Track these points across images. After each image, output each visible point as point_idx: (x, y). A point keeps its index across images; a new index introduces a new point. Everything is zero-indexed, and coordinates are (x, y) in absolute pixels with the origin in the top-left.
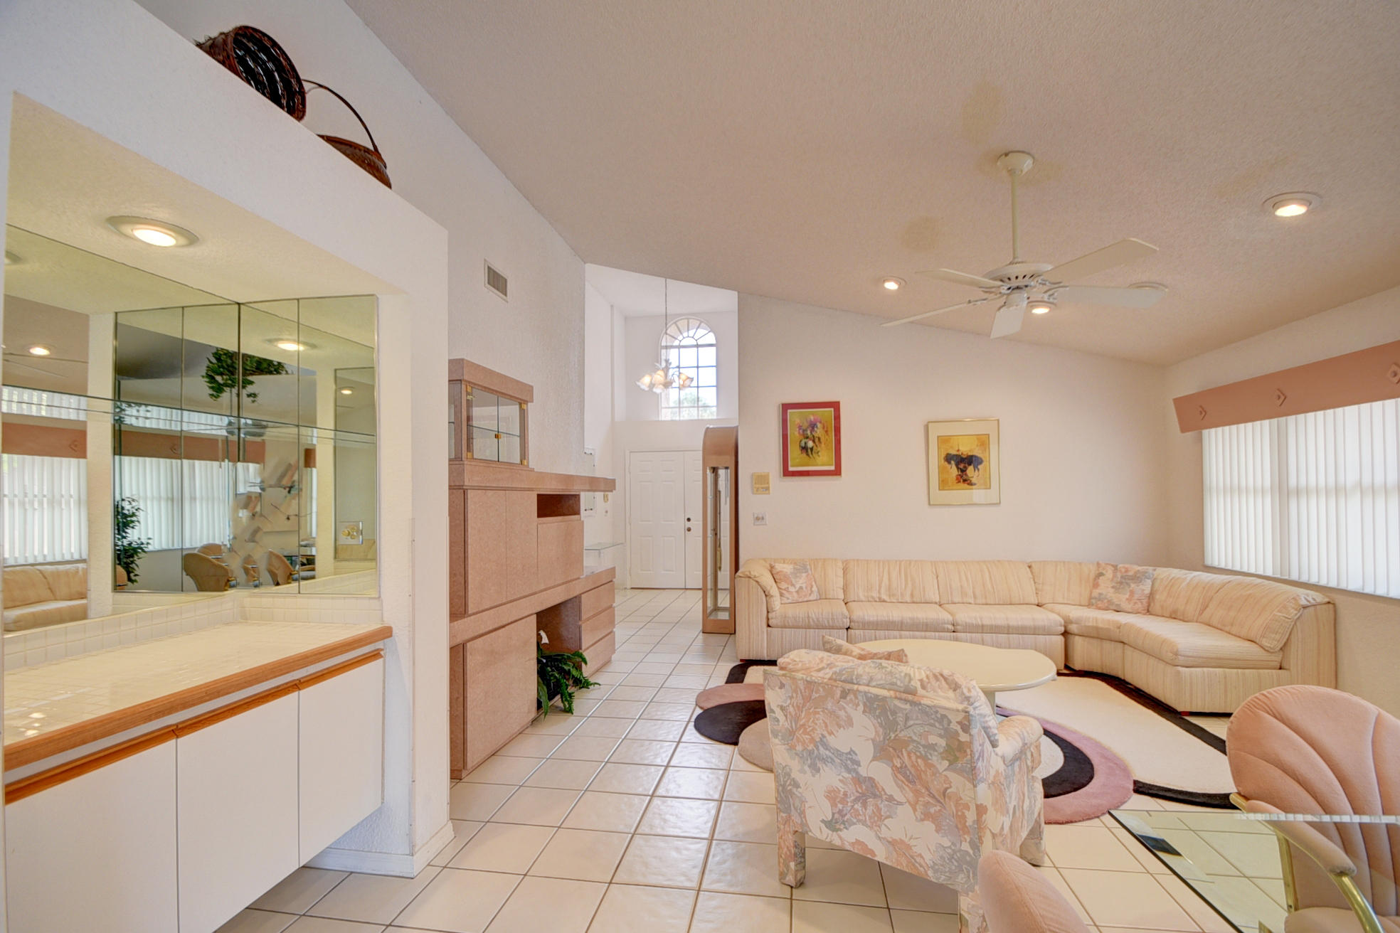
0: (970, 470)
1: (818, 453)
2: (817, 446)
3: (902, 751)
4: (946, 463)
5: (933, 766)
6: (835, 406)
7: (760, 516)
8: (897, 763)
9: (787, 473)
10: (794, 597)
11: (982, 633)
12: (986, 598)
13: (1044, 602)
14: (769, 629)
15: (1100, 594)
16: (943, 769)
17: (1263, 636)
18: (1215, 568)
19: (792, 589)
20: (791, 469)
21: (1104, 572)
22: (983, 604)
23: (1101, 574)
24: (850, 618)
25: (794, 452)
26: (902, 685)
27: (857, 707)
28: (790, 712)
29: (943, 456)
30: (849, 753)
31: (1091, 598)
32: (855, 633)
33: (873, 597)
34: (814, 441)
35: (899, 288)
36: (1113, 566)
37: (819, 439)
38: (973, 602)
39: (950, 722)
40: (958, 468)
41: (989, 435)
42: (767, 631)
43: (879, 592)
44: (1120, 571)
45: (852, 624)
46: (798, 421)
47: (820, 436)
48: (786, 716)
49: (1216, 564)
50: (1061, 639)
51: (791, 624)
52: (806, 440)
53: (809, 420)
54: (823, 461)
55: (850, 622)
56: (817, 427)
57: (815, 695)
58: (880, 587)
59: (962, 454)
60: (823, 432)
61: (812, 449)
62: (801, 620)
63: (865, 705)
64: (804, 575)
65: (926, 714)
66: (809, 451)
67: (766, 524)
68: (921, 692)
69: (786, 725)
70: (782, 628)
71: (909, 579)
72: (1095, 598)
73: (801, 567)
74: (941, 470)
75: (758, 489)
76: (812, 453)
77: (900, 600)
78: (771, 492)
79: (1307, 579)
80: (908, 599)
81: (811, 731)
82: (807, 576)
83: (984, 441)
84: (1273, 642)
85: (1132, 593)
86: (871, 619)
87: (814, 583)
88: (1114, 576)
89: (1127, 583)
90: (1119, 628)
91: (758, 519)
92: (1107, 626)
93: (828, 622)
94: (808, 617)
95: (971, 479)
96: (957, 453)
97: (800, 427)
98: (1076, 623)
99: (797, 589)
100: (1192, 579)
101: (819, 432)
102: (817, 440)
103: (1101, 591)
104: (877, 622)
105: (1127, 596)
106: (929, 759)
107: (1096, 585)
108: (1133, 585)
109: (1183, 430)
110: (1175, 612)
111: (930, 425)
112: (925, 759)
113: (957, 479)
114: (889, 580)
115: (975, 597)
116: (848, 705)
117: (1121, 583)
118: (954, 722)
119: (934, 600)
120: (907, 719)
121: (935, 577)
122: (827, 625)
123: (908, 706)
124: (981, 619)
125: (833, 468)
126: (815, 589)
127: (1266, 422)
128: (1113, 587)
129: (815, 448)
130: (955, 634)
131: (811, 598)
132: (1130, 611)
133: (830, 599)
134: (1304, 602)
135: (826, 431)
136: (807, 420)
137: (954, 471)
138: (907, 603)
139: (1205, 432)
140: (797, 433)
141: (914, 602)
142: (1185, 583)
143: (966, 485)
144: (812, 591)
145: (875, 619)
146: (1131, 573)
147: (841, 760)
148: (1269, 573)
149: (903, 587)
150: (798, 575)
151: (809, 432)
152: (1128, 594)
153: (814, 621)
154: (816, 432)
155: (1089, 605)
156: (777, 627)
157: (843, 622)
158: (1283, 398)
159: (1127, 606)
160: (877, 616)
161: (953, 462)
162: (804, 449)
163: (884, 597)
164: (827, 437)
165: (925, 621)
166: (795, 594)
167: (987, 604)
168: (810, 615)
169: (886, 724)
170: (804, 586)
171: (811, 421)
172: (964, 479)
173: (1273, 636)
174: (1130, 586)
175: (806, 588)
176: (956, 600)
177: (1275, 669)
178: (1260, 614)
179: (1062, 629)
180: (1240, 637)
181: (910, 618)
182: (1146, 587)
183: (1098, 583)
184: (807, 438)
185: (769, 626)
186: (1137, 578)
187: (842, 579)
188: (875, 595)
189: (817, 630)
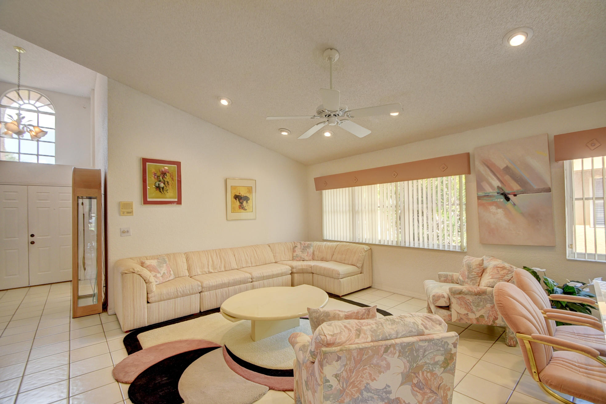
0: (245, 203)
1: (167, 190)
2: (166, 186)
3: (419, 373)
4: (235, 199)
5: (435, 374)
6: (178, 164)
7: (126, 230)
8: (415, 381)
9: (146, 202)
10: (160, 280)
11: (263, 280)
12: (256, 263)
13: (277, 261)
14: (149, 304)
15: (297, 255)
16: (440, 374)
17: (357, 263)
18: (327, 240)
19: (159, 275)
20: (148, 200)
21: (297, 245)
22: (255, 266)
23: (296, 247)
24: (202, 286)
25: (151, 188)
26: (415, 331)
27: (394, 355)
28: (343, 376)
29: (233, 196)
30: (385, 388)
31: (293, 257)
32: (205, 294)
33: (205, 272)
34: (164, 184)
35: (228, 104)
36: (299, 243)
37: (168, 182)
38: (251, 266)
39: (448, 344)
40: (239, 202)
41: (252, 187)
42: (148, 307)
43: (208, 268)
44: (303, 245)
45: (203, 289)
46: (153, 170)
47: (168, 181)
48: (339, 381)
49: (328, 238)
50: (290, 276)
51: (165, 298)
52: (159, 183)
53: (161, 170)
54: (171, 195)
55: (202, 288)
56: (166, 175)
57: (365, 357)
58: (208, 265)
59: (241, 195)
60: (171, 179)
61: (163, 188)
62: (172, 294)
63: (400, 352)
64: (165, 265)
65: (436, 344)
66: (161, 189)
67: (130, 235)
68: (426, 332)
69: (339, 387)
70: (159, 301)
71: (222, 259)
72: (295, 257)
73: (161, 259)
74: (232, 203)
75: (123, 213)
76: (163, 191)
77: (219, 271)
78: (134, 214)
79: (362, 241)
80: (223, 269)
81: (358, 384)
82: (167, 265)
83: (250, 190)
84: (359, 265)
85: (308, 253)
86: (214, 284)
87: (171, 269)
88: (301, 247)
89: (306, 249)
90: (311, 267)
91: (124, 232)
92: (306, 268)
93: (190, 291)
94: (177, 291)
95: (245, 207)
96: (239, 195)
97: (155, 174)
98: (295, 268)
99: (162, 274)
100: (325, 245)
101: (168, 178)
102: (166, 183)
103: (297, 254)
104: (217, 285)
105: (306, 254)
106: (434, 371)
107: (294, 251)
108: (308, 250)
109: (317, 190)
110: (323, 258)
111: (227, 180)
112: (431, 372)
113: (239, 207)
114: (212, 261)
115: (252, 263)
116: (388, 356)
117: (304, 249)
118: (450, 344)
119: (235, 268)
120: (425, 351)
121: (234, 256)
122: (189, 293)
123: (427, 344)
124: (263, 273)
125: (176, 200)
126: (172, 272)
127: (347, 189)
128: (301, 251)
129: (165, 187)
130: (252, 283)
131: (170, 278)
132: (308, 260)
133: (181, 277)
134: (366, 250)
135: (172, 179)
136: (160, 171)
137: (238, 203)
138: (223, 271)
139: (324, 191)
140: (153, 178)
141: (226, 271)
142: (324, 247)
143: (243, 211)
144: (170, 274)
145: (216, 284)
146: (306, 245)
147: (378, 395)
148: (348, 240)
149: (220, 263)
150: (161, 265)
151: (161, 178)
152: (307, 253)
153: (180, 292)
154: (166, 178)
155: (293, 260)
156: (155, 302)
157: (198, 289)
158: (356, 180)
159: (306, 258)
160: (217, 282)
161: (237, 199)
162: (158, 188)
163: (211, 270)
164: (172, 182)
165: (240, 279)
166: (161, 278)
167: (256, 266)
168: (178, 289)
169: (411, 360)
170: (166, 272)
171: (162, 171)
172: (241, 207)
173: (360, 262)
174: (307, 250)
175: (167, 273)
176: (244, 266)
177: (359, 274)
178: (354, 255)
179: (290, 272)
180: (348, 264)
181: (232, 280)
182: (311, 250)
183: (295, 250)
184: (160, 181)
185: (148, 302)
186: (308, 247)
187: (186, 264)
188: (206, 270)
189: (182, 298)
